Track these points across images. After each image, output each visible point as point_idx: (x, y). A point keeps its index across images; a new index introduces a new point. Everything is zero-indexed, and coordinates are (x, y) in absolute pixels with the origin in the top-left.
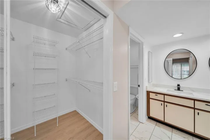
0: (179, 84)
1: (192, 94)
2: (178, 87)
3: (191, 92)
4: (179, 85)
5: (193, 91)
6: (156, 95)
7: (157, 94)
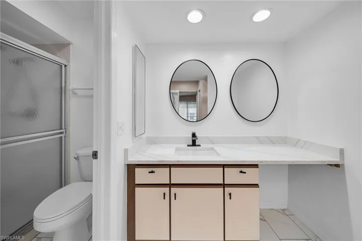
0: (194, 131)
1: (212, 149)
2: (194, 139)
3: (210, 146)
4: (194, 135)
5: (213, 143)
6: (152, 172)
7: (153, 169)
